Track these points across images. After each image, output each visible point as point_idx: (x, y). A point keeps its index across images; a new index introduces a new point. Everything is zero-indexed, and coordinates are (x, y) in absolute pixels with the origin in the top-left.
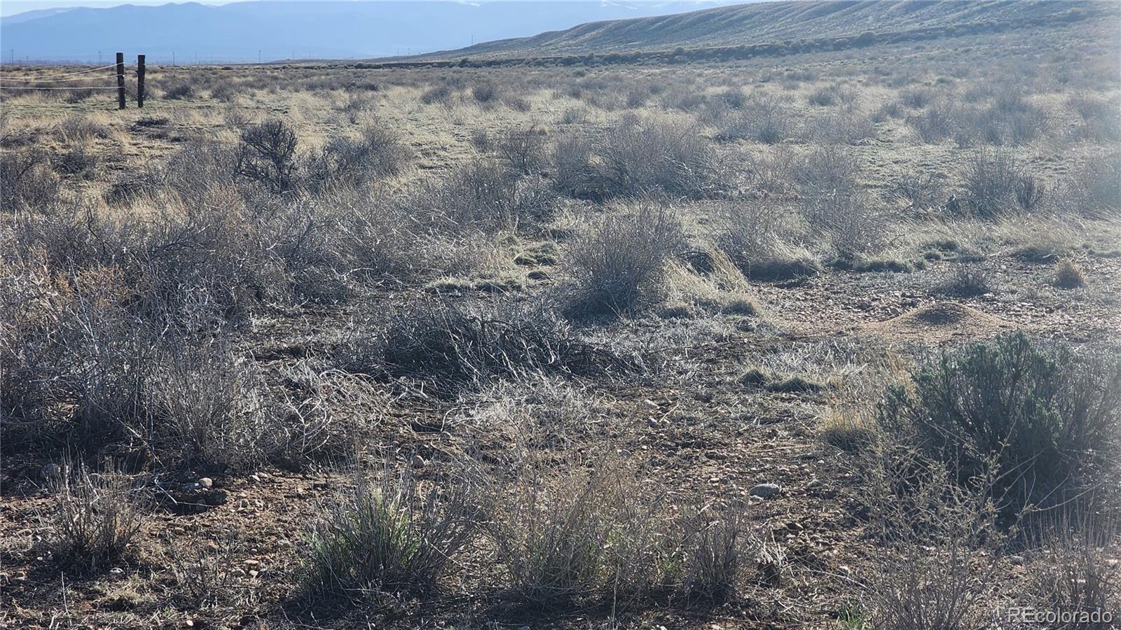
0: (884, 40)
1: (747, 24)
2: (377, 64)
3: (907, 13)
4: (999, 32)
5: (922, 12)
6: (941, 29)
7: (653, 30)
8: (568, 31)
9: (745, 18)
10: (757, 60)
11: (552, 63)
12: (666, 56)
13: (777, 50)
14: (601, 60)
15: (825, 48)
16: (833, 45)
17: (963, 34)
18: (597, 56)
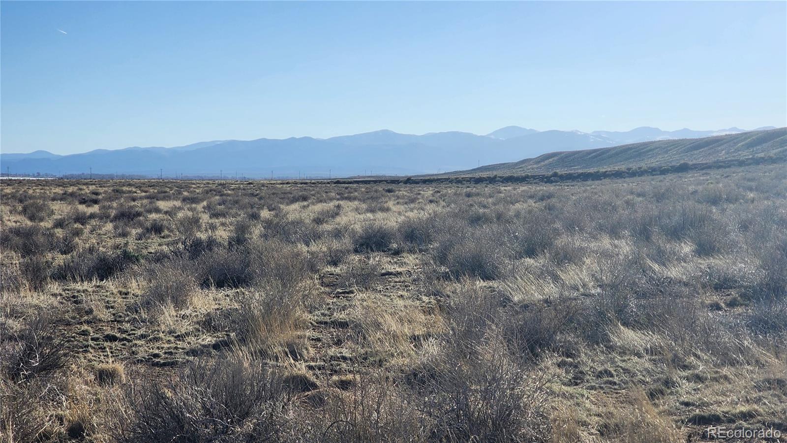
0: (696, 168)
1: (649, 155)
2: (350, 180)
3: (748, 148)
4: (775, 163)
5: (758, 148)
6: (736, 160)
7: (589, 158)
8: (534, 159)
9: (650, 150)
10: (607, 181)
11: (468, 181)
12: (546, 178)
13: (621, 174)
14: (501, 180)
15: (654, 173)
16: (660, 171)
17: (750, 164)
18: (499, 177)
